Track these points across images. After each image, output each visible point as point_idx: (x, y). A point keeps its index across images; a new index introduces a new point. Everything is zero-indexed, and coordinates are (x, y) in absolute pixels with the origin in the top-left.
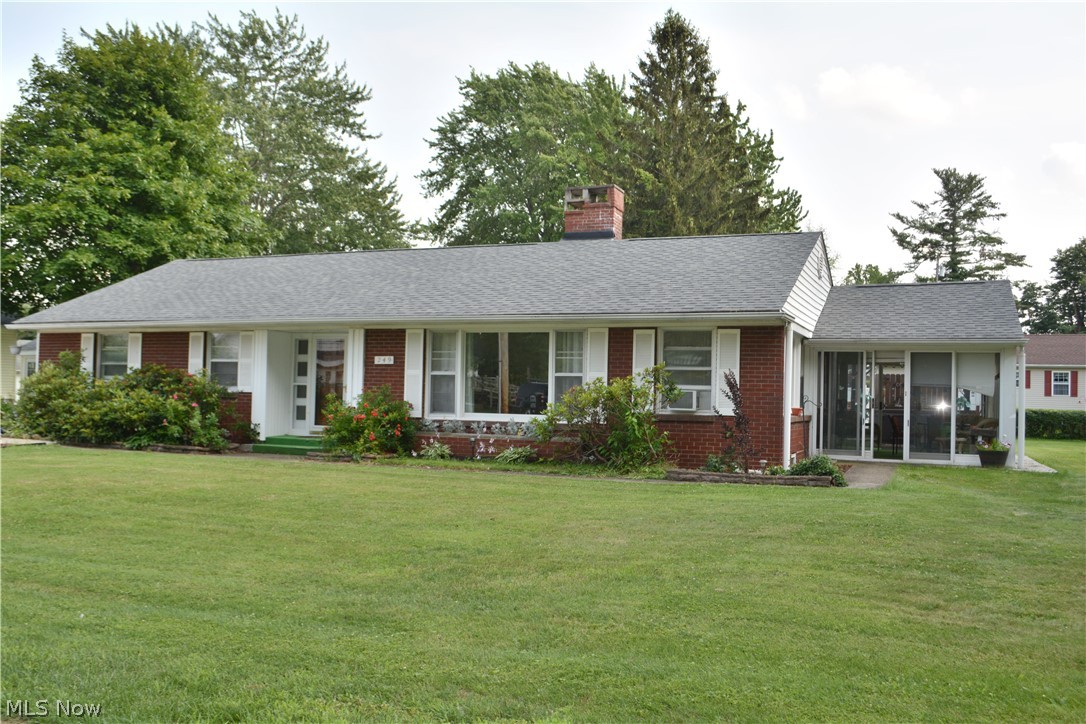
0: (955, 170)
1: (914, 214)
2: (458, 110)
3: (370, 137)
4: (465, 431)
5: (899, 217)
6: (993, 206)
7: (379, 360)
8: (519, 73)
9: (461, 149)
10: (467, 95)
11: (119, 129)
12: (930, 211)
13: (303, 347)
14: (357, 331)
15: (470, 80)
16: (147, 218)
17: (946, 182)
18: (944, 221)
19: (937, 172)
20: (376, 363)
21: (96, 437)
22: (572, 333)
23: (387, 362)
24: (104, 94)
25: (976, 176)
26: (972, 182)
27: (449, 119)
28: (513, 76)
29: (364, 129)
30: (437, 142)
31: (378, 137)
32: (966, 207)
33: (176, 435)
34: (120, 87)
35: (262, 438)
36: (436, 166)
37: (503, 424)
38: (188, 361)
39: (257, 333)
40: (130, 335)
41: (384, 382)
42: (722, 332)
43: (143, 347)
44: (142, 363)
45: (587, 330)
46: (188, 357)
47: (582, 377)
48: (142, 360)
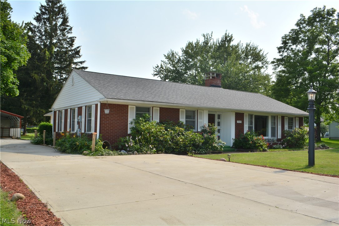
14: (233, 113)
23: (240, 122)
38: (179, 120)
39: (204, 111)
40: (154, 108)
41: (239, 128)
42: (296, 118)
43: (160, 113)
44: (160, 120)
45: (277, 116)
46: (179, 118)
47: (275, 127)
48: (160, 119)
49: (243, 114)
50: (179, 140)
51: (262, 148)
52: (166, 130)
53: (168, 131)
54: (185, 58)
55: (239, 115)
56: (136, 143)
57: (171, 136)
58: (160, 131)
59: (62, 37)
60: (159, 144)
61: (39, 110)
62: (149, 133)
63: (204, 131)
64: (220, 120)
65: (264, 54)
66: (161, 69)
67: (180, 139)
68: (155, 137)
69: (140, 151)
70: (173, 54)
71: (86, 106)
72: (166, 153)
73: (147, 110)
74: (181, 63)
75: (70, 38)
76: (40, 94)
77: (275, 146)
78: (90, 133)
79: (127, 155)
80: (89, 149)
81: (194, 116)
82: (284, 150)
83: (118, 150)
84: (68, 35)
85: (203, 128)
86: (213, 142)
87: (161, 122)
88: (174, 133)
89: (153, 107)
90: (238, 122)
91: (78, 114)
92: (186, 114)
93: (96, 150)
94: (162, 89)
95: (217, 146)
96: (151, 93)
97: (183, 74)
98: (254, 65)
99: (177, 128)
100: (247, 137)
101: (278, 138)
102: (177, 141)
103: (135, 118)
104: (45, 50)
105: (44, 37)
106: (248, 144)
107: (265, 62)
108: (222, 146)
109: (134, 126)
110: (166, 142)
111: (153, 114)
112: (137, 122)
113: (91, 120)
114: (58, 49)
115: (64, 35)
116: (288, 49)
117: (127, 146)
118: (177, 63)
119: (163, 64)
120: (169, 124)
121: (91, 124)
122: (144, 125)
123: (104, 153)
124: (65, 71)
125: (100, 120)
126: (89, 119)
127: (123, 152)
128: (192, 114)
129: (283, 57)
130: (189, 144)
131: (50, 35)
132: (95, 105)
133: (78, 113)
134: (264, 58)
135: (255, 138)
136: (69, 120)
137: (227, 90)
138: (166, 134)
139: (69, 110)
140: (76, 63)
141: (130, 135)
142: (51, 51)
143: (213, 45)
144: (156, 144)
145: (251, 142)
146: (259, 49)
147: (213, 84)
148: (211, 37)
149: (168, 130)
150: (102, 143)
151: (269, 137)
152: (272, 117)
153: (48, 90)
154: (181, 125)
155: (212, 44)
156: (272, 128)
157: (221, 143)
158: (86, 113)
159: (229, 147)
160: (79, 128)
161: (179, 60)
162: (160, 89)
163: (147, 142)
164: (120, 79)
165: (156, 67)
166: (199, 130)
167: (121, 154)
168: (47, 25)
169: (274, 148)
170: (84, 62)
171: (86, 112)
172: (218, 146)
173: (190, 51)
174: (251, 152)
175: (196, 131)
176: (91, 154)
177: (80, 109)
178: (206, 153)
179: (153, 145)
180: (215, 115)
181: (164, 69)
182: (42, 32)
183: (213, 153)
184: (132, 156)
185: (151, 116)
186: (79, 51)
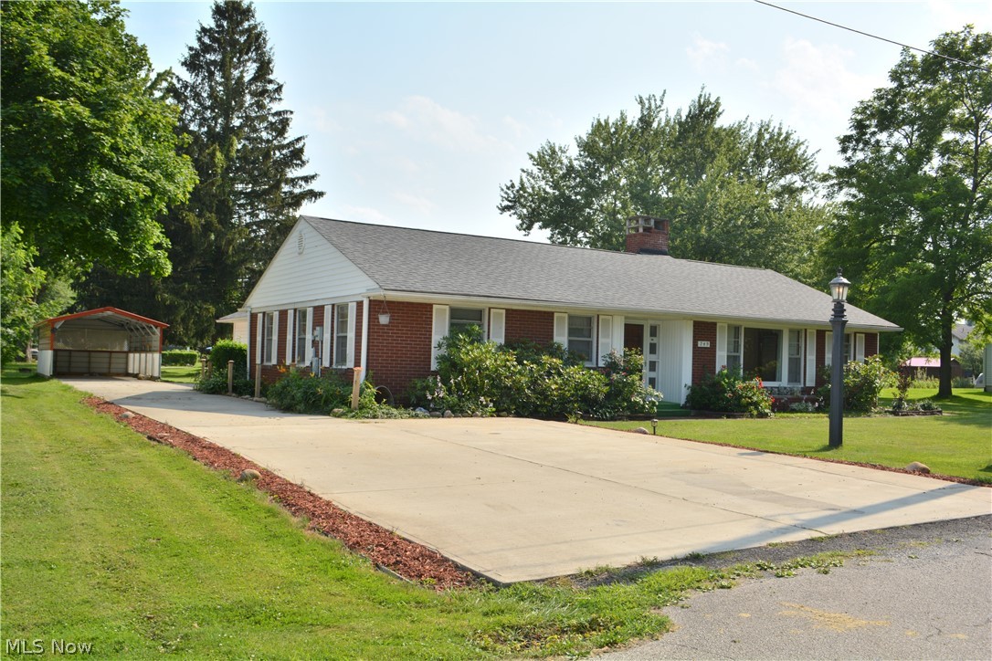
14: (687, 322)
20: (699, 346)
23: (706, 345)
38: (552, 339)
39: (615, 317)
40: (492, 310)
41: (703, 360)
42: (858, 335)
43: (506, 323)
44: (506, 339)
45: (806, 330)
46: (553, 335)
47: (800, 359)
48: (506, 336)
49: (715, 324)
50: (550, 387)
51: (756, 408)
52: (520, 363)
53: (523, 365)
54: (587, 164)
55: (704, 329)
56: (450, 391)
57: (531, 377)
58: (505, 366)
59: (256, 113)
60: (502, 396)
61: (199, 305)
62: (479, 369)
63: (612, 367)
64: (655, 340)
65: (809, 153)
66: (521, 192)
67: (552, 384)
68: (493, 379)
69: (458, 411)
70: (554, 152)
71: (333, 305)
72: (518, 415)
73: (477, 315)
74: (575, 179)
75: (278, 114)
76: (199, 263)
77: (794, 406)
78: (343, 367)
79: (429, 417)
80: (346, 405)
81: (590, 331)
82: (816, 415)
83: (409, 407)
84: (271, 105)
85: (610, 358)
86: (632, 393)
87: (509, 345)
88: (539, 371)
89: (490, 309)
90: (701, 344)
91: (313, 323)
92: (569, 324)
93: (362, 407)
94: (514, 263)
95: (642, 402)
96: (487, 275)
97: (581, 209)
98: (782, 182)
99: (545, 358)
100: (719, 382)
101: (807, 385)
102: (545, 389)
103: (447, 334)
104: (214, 150)
105: (208, 114)
106: (722, 399)
107: (811, 177)
108: (654, 403)
109: (446, 354)
110: (520, 390)
111: (489, 325)
112: (452, 342)
113: (346, 337)
114: (244, 145)
115: (261, 106)
116: (866, 143)
117: (430, 398)
118: (564, 177)
119: (525, 180)
120: (527, 349)
121: (346, 346)
122: (468, 351)
123: (379, 413)
124: (265, 202)
125: (368, 339)
126: (341, 334)
127: (419, 411)
128: (584, 326)
129: (853, 163)
130: (572, 395)
131: (224, 106)
132: (355, 304)
133: (314, 320)
134: (806, 165)
135: (739, 385)
136: (289, 337)
137: (683, 261)
138: (518, 371)
139: (291, 313)
140: (293, 180)
141: (435, 373)
142: (229, 151)
143: (666, 125)
144: (495, 395)
145: (729, 395)
146: (794, 139)
147: (647, 246)
148: (660, 106)
149: (525, 362)
150: (374, 390)
151: (784, 382)
152: (791, 331)
153: (220, 253)
154: (554, 351)
155: (663, 124)
156: (790, 359)
157: (651, 395)
158: (333, 322)
159: (677, 406)
160: (316, 354)
161: (571, 169)
162: (508, 264)
163: (475, 390)
164: (412, 239)
165: (508, 188)
166: (601, 364)
167: (417, 416)
168: (218, 79)
169: (793, 411)
170: (313, 177)
171: (333, 318)
172: (644, 401)
173: (601, 144)
174: (728, 417)
175: (595, 366)
176: (351, 415)
177: (319, 311)
178: (613, 419)
179: (489, 396)
180: (642, 326)
181: (530, 194)
182: (204, 100)
183: (631, 418)
184: (441, 420)
185: (486, 330)
186: (301, 150)
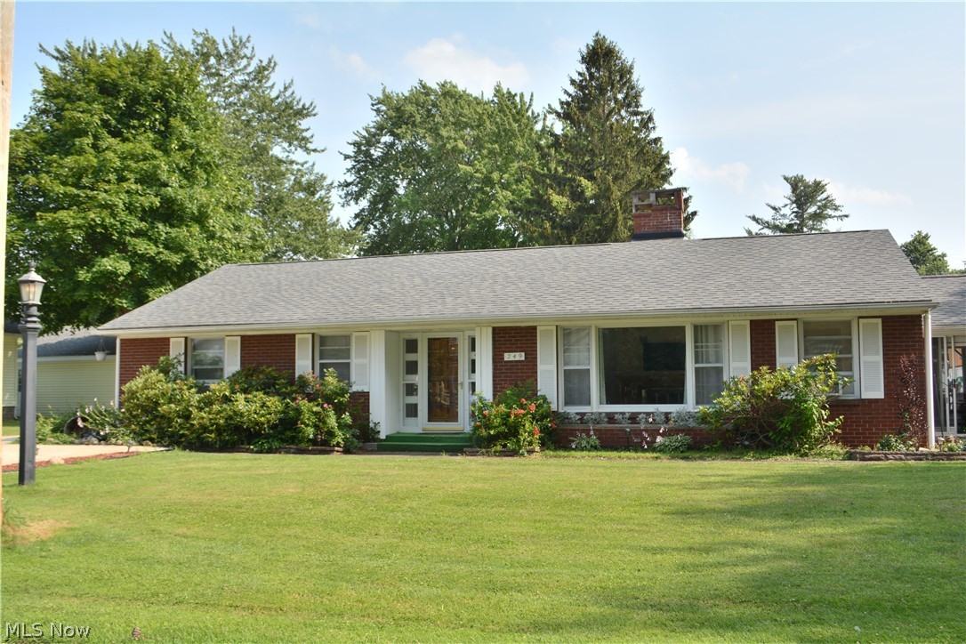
0: (802, 176)
1: (768, 215)
2: (372, 125)
3: (315, 150)
4: (609, 423)
5: (754, 218)
6: (836, 209)
7: (508, 357)
8: (427, 91)
9: (373, 162)
10: (378, 111)
11: (134, 138)
12: (782, 213)
13: (411, 346)
14: (484, 329)
15: (381, 96)
16: (172, 226)
17: (795, 187)
18: (793, 222)
19: (786, 179)
20: (506, 359)
21: (220, 441)
22: (706, 326)
23: (517, 359)
24: (121, 105)
25: (820, 182)
26: (818, 187)
27: (365, 133)
28: (422, 93)
29: (310, 142)
30: (352, 154)
31: (323, 151)
32: (812, 209)
33: (311, 436)
34: (135, 99)
35: (382, 436)
36: (351, 178)
37: (648, 414)
38: (295, 362)
39: (373, 333)
40: (226, 338)
41: (515, 378)
42: (863, 321)
43: (242, 350)
44: (241, 366)
45: (728, 323)
46: (294, 359)
48: (241, 363)
49: (534, 328)
55: (516, 336)
81: (349, 351)
92: (313, 345)
128: (341, 346)
147: (646, 230)
151: (690, 405)
